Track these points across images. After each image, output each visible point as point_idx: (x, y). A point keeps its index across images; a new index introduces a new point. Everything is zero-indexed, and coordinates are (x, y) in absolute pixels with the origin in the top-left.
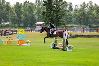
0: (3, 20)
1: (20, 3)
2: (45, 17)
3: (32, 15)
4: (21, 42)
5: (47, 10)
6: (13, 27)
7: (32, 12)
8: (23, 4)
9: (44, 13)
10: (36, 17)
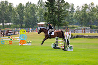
0: (5, 21)
1: (22, 4)
2: (47, 18)
3: (34, 16)
4: (23, 42)
5: (49, 11)
6: (15, 27)
7: (34, 13)
8: (25, 5)
9: (46, 14)
10: (38, 18)
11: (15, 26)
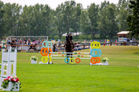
0: (70, 29)
2: (132, 24)
3: (113, 21)
4: (95, 60)
5: (135, 14)
6: (84, 39)
7: (114, 17)
8: (100, 6)
9: (130, 18)
11: (86, 36)
